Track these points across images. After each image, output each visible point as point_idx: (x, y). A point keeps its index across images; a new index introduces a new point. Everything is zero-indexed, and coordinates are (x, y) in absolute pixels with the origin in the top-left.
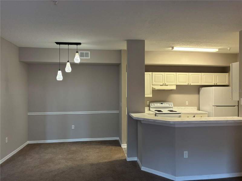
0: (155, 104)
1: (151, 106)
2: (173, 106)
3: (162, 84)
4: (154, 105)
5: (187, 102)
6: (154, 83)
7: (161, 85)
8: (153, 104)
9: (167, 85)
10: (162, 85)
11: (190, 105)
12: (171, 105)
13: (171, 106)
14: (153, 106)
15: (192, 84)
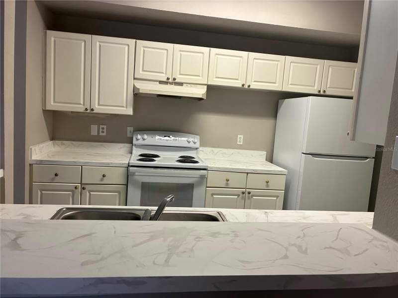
0: (145, 137)
1: (135, 142)
2: (197, 145)
3: (165, 80)
4: (144, 139)
5: (240, 138)
6: (140, 73)
7: (161, 82)
8: (139, 137)
9: (181, 84)
10: (166, 83)
11: (249, 145)
12: (195, 143)
13: (191, 145)
14: (141, 142)
15: (255, 86)
